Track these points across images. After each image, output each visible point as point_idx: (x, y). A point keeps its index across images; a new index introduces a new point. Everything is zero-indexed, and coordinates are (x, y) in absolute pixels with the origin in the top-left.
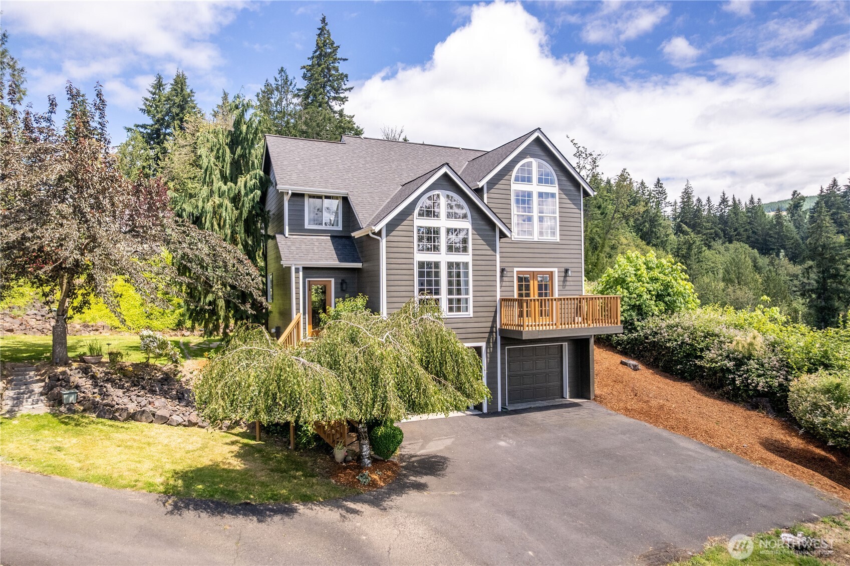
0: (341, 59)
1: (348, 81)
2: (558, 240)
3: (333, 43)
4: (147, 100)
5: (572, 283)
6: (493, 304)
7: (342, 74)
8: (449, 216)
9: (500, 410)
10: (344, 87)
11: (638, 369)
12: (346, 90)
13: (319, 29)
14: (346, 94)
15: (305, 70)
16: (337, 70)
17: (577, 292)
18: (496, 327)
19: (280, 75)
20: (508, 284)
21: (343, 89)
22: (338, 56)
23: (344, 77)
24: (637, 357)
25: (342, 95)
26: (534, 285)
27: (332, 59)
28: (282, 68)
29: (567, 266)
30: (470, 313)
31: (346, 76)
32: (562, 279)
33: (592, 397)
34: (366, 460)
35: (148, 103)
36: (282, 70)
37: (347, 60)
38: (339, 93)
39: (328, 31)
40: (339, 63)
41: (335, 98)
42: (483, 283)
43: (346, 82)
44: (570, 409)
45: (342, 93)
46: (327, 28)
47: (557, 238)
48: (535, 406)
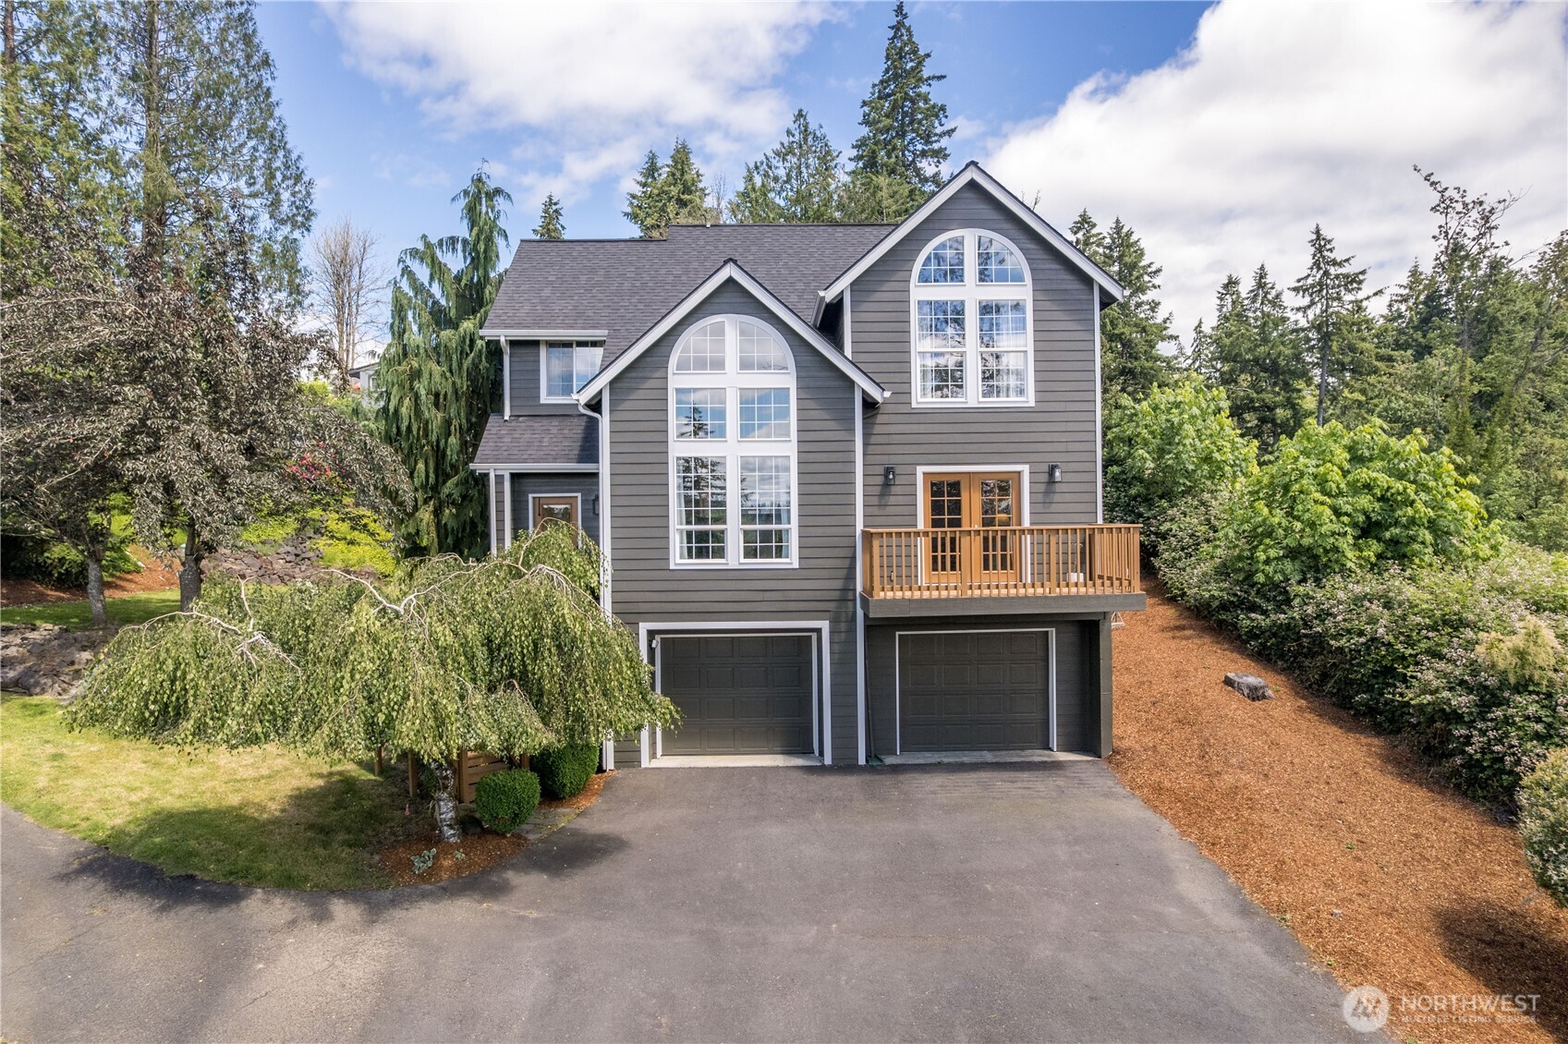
0: (934, 77)
1: (946, 117)
2: (1032, 404)
3: (915, 52)
4: (633, 196)
5: (1068, 497)
6: (845, 542)
7: (934, 106)
8: (746, 365)
9: (862, 761)
10: (939, 130)
11: (1264, 697)
12: (941, 136)
13: (892, 28)
14: (944, 142)
15: (867, 109)
16: (926, 100)
17: (1083, 518)
18: (855, 590)
19: (797, 125)
20: (901, 500)
21: (936, 135)
22: (926, 74)
23: (938, 111)
24: (1289, 668)
25: (936, 146)
26: (972, 504)
27: (913, 81)
28: (801, 111)
29: (1054, 458)
30: (792, 560)
31: (943, 108)
32: (1042, 488)
33: (1106, 752)
34: (446, 828)
35: (636, 202)
36: (800, 115)
37: (944, 77)
38: (932, 143)
39: (908, 30)
40: (930, 85)
41: (924, 154)
42: (823, 500)
43: (944, 120)
44: (1026, 775)
45: (936, 141)
46: (907, 22)
47: (1030, 400)
48: (951, 760)
